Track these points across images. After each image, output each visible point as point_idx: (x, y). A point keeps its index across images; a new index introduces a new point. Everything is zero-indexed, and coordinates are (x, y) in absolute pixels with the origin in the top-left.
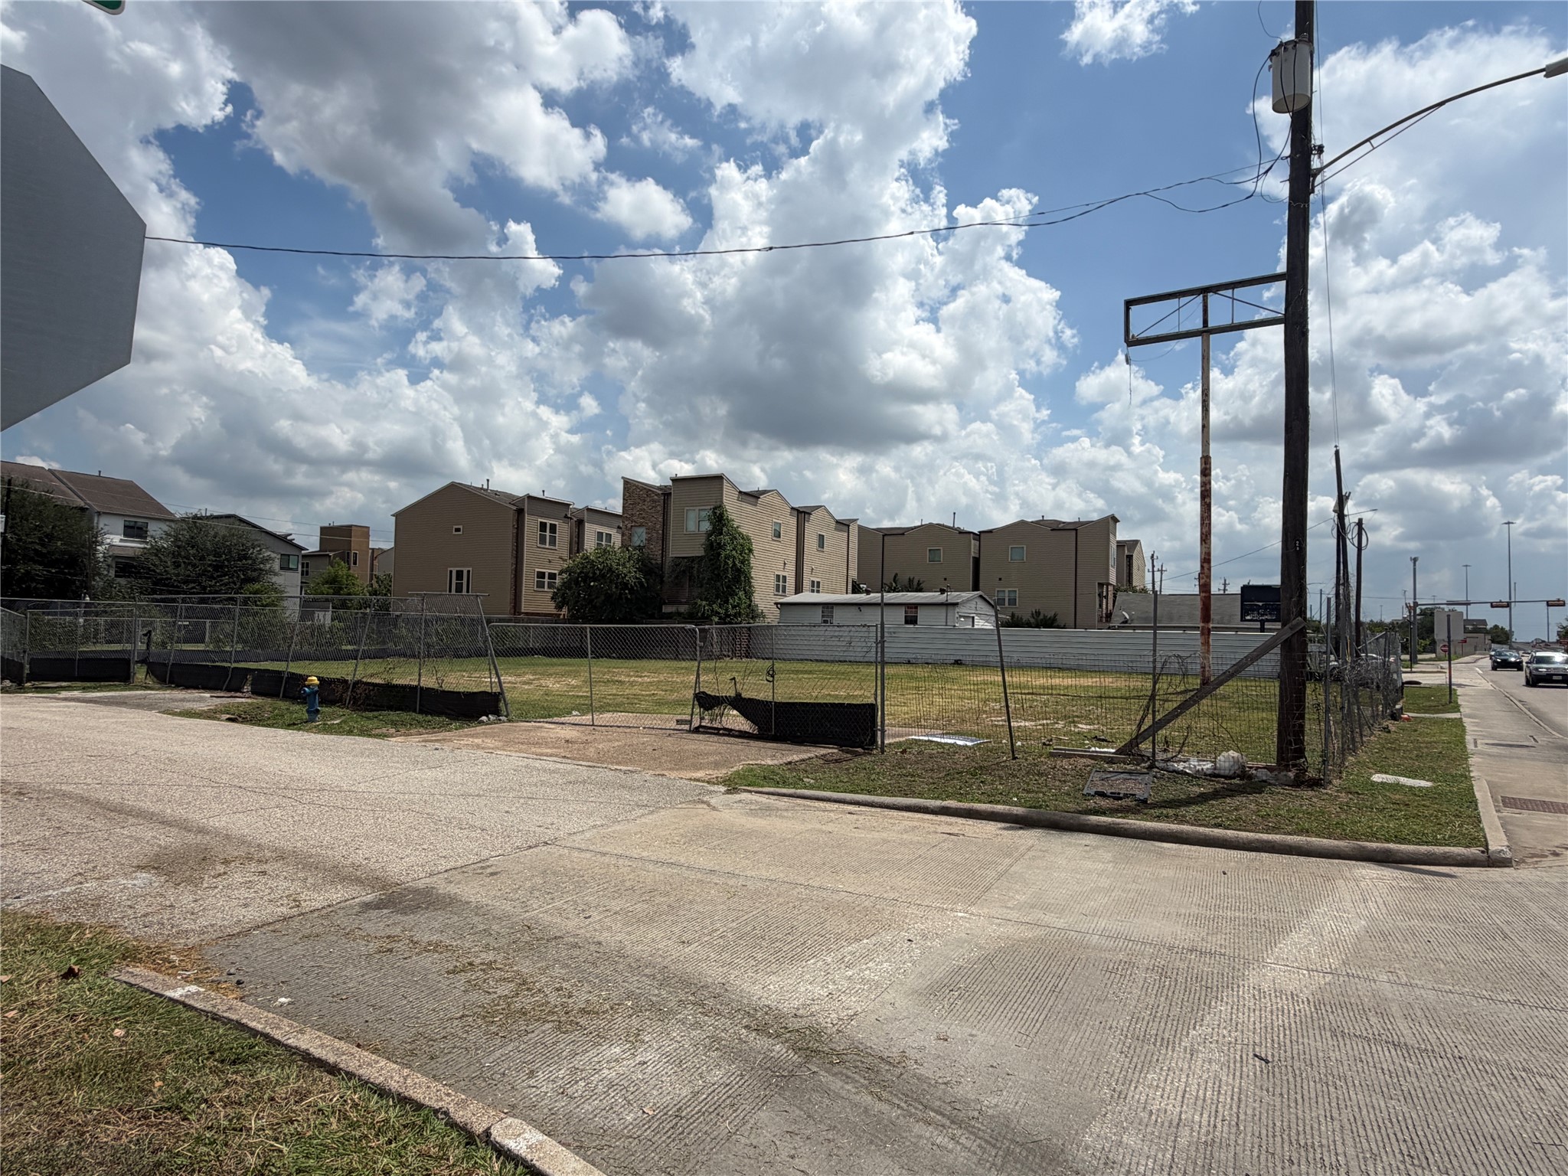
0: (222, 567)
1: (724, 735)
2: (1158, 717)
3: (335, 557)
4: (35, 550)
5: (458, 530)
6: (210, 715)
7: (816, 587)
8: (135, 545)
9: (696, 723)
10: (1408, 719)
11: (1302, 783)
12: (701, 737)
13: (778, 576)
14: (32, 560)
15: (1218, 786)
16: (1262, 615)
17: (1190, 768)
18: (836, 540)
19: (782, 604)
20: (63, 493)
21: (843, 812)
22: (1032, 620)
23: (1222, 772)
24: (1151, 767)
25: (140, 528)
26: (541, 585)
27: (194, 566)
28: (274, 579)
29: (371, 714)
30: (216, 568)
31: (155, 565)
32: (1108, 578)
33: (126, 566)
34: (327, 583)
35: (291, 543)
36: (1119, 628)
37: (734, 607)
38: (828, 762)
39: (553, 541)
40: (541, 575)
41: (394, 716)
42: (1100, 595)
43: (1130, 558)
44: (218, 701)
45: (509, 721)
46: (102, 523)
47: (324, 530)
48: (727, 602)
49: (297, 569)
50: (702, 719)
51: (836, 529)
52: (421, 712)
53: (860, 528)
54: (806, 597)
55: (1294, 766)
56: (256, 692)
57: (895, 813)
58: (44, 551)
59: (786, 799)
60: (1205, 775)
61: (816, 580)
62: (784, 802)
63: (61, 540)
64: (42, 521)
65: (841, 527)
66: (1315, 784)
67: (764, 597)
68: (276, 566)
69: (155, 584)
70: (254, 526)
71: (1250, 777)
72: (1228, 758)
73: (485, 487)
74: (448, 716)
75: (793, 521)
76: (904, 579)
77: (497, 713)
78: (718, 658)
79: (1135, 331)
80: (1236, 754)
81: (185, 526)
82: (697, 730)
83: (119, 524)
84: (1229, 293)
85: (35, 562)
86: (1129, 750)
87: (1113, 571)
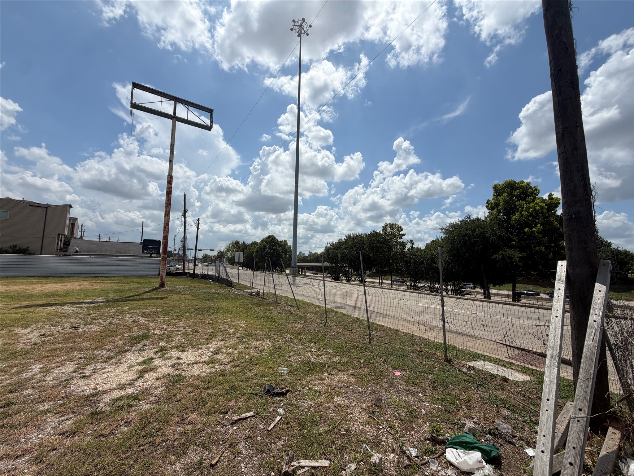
16: (151, 251)
22: (10, 250)
32: (64, 232)
42: (58, 239)
43: (74, 225)
87: (67, 229)
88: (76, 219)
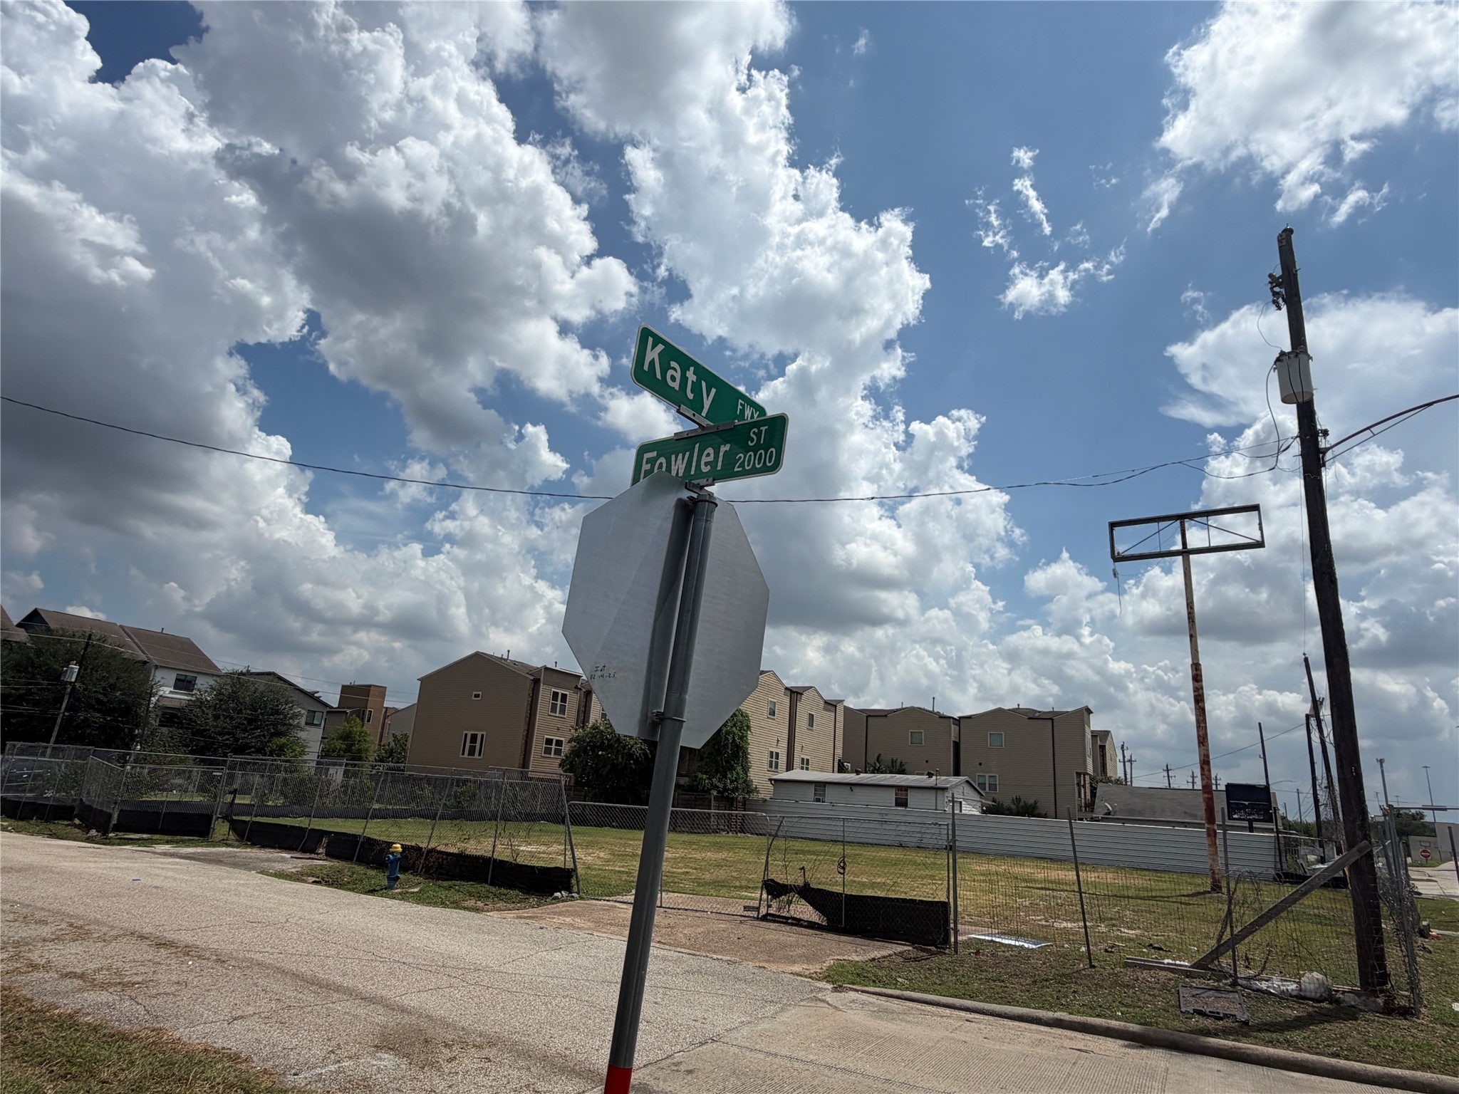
0: (255, 721)
1: (792, 924)
2: (1236, 932)
3: (352, 713)
4: (98, 700)
5: (477, 696)
6: (297, 877)
7: (805, 764)
8: (182, 697)
9: (763, 911)
10: (1437, 937)
11: (1393, 1010)
12: (773, 925)
13: (772, 753)
14: (92, 707)
15: (1310, 1009)
16: (1250, 815)
17: (1274, 988)
18: (824, 719)
19: (776, 781)
20: (130, 648)
21: (960, 1018)
22: (1014, 807)
23: (1308, 994)
24: (1235, 984)
25: (190, 682)
26: (548, 751)
27: (232, 718)
28: (302, 735)
29: (446, 884)
30: (250, 721)
31: (197, 717)
32: (1085, 768)
33: (171, 717)
34: (341, 738)
35: (318, 700)
36: (1103, 819)
37: (732, 782)
38: (907, 960)
39: (563, 711)
40: (549, 742)
41: (468, 886)
42: (1079, 784)
43: (1103, 748)
44: (300, 863)
45: (581, 898)
46: (158, 675)
47: (345, 689)
48: (725, 776)
49: (320, 725)
50: (769, 906)
51: (824, 709)
52: (492, 884)
53: (846, 709)
54: (797, 774)
55: (1382, 991)
56: (330, 855)
57: (1007, 1022)
58: (105, 700)
59: (896, 1001)
60: (1291, 996)
61: (805, 757)
62: (895, 1005)
63: (121, 690)
64: (109, 672)
65: (830, 707)
66: (1406, 1012)
67: (759, 774)
68: (303, 721)
69: (194, 734)
70: (290, 684)
71: (1338, 1001)
72: (1312, 979)
73: (505, 657)
74: (521, 890)
75: (787, 700)
76: (887, 758)
77: (569, 890)
78: (715, 832)
79: (1120, 548)
80: (1320, 977)
81: (229, 681)
82: (765, 918)
83: (171, 677)
84: (1203, 519)
85: (95, 710)
86: (1205, 965)
87: (1089, 761)
88: (1107, 733)
